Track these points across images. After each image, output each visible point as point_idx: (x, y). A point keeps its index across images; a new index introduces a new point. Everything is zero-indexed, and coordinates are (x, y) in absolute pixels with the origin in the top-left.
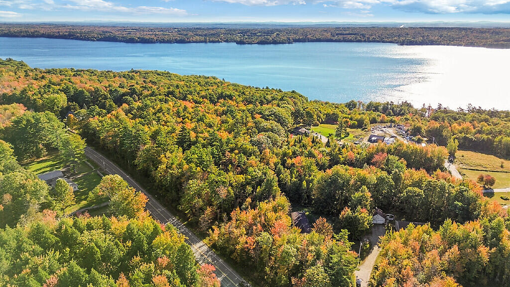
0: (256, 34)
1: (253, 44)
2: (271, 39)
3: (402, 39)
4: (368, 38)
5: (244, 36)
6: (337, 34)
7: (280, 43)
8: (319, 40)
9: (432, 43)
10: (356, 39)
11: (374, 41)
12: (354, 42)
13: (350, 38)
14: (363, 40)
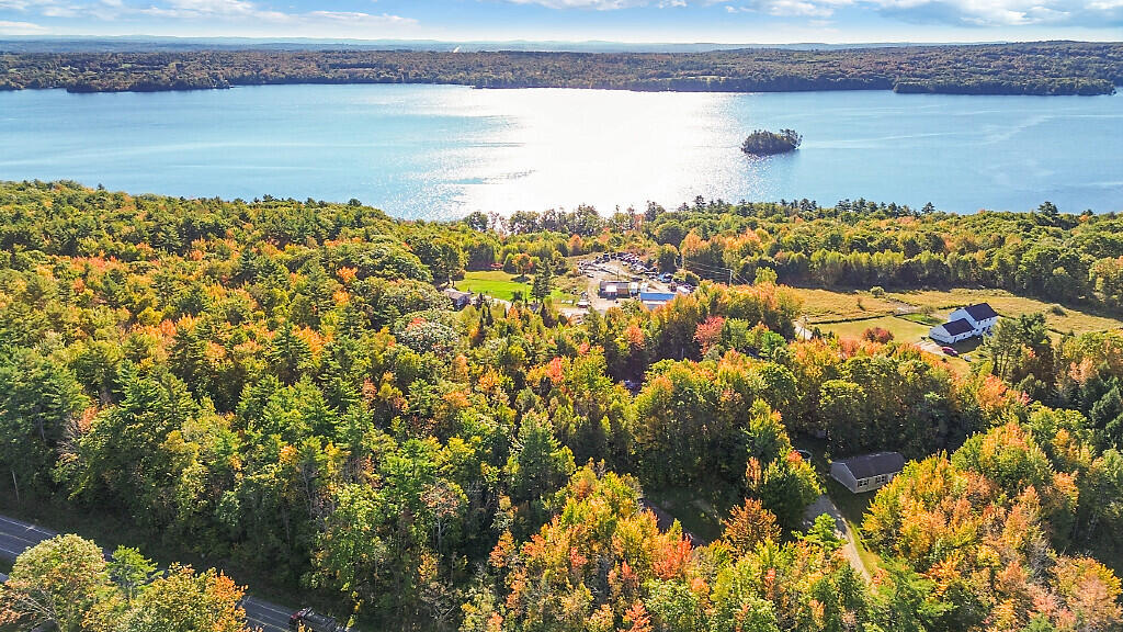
0: (116, 65)
1: (117, 91)
2: (165, 77)
3: (473, 76)
4: (406, 74)
5: (82, 70)
6: (333, 66)
7: (195, 87)
8: (291, 80)
9: (535, 83)
10: (379, 75)
11: (418, 80)
12: (376, 82)
13: (366, 75)
14: (395, 78)
